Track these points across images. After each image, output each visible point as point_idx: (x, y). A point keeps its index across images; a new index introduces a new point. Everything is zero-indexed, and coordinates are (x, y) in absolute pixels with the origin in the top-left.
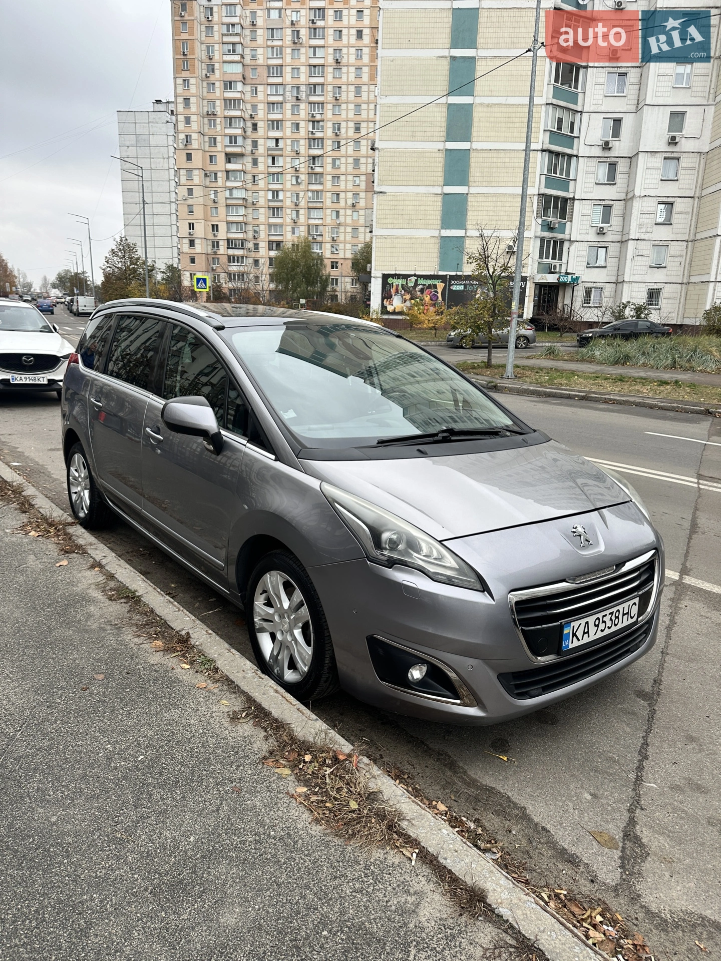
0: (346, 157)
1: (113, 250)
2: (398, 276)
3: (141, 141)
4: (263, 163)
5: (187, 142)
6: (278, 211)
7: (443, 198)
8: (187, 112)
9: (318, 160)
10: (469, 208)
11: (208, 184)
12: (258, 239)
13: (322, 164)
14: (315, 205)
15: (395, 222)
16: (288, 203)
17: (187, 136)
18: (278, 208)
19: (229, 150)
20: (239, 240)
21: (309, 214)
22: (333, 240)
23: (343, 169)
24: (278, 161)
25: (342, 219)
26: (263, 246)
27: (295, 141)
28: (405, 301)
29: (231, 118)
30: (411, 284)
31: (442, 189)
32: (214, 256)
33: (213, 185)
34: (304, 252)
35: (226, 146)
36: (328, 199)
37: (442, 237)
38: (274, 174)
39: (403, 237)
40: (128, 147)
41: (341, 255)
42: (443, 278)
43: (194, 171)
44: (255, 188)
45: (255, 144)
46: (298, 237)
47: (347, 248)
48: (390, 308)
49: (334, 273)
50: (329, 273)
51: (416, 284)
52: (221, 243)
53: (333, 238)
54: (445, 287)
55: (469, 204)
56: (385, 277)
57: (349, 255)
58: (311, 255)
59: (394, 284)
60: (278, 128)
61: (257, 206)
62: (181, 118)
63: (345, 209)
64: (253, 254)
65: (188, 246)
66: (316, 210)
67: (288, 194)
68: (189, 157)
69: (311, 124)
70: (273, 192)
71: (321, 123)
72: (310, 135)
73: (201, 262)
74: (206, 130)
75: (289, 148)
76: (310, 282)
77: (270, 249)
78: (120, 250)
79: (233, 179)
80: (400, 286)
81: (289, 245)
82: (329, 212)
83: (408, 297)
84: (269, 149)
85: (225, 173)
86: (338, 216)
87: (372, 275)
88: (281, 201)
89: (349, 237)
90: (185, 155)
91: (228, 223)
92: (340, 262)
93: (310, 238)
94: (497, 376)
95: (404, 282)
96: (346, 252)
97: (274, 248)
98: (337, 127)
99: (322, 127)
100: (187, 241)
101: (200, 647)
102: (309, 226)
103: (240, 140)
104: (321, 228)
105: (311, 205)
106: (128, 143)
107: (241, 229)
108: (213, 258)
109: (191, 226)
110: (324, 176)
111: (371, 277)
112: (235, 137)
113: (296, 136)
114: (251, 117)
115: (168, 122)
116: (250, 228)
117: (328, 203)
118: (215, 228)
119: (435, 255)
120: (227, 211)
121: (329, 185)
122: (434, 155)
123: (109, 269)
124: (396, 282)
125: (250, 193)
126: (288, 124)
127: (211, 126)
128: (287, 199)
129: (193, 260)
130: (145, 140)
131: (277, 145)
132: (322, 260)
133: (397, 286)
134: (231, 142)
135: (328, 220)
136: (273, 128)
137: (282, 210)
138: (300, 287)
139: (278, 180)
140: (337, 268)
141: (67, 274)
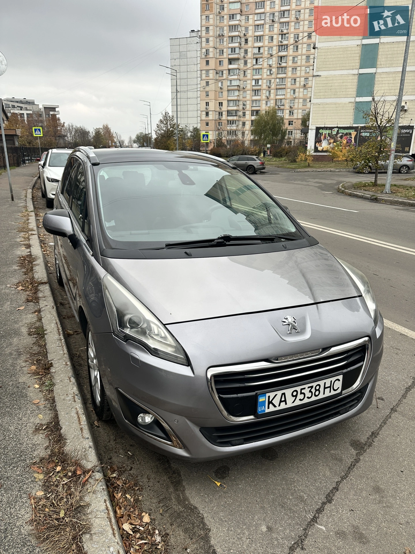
0: (302, 55)
1: (161, 120)
2: (326, 128)
3: (182, 55)
4: (251, 62)
5: (207, 53)
6: (258, 92)
7: (359, 77)
8: (207, 35)
9: (284, 59)
10: (376, 83)
11: (218, 78)
12: (246, 110)
13: (286, 61)
14: (280, 87)
15: (326, 94)
16: (264, 86)
17: (207, 50)
18: (258, 90)
19: (231, 56)
20: (234, 110)
21: (277, 92)
22: (291, 107)
23: (299, 63)
24: (259, 61)
25: (297, 94)
26: (248, 113)
27: (270, 48)
28: (330, 144)
29: (232, 37)
30: (334, 133)
31: (358, 71)
32: (219, 121)
33: (221, 78)
34: (272, 116)
35: (229, 54)
36: (289, 83)
37: (356, 102)
38: (256, 69)
39: (331, 104)
40: (175, 59)
41: (295, 116)
42: (356, 128)
43: (210, 71)
44: (245, 79)
45: (246, 52)
46: (269, 107)
47: (299, 112)
48: (320, 148)
49: (290, 128)
50: (287, 128)
51: (338, 133)
52: (224, 113)
53: (291, 106)
54: (357, 134)
55: (376, 79)
56: (318, 129)
57: (300, 117)
58: (276, 118)
59: (323, 133)
60: (260, 41)
61: (246, 89)
62: (204, 40)
63: (299, 88)
64: (242, 119)
65: (205, 116)
66: (281, 90)
67: (265, 81)
68: (207, 62)
69: (280, 36)
70: (256, 80)
71: (287, 35)
72: (280, 43)
73: (212, 125)
74: (218, 46)
75: (266, 53)
76: (275, 134)
77: (252, 115)
78: (165, 120)
79: (232, 74)
80: (327, 134)
81: (264, 112)
82: (289, 90)
83: (332, 141)
84: (254, 54)
85: (227, 71)
86: (294, 93)
87: (309, 128)
88: (260, 85)
89: (301, 106)
90: (205, 62)
91: (228, 101)
92: (294, 121)
93: (277, 107)
94: (379, 192)
95: (330, 131)
96: (298, 115)
97: (255, 114)
98: (297, 36)
99: (288, 37)
100: (204, 113)
101: (53, 374)
102: (276, 100)
103: (237, 50)
104: (283, 101)
105: (278, 87)
106: (175, 57)
107: (236, 104)
108: (219, 122)
109: (207, 104)
110: (287, 68)
111: (309, 129)
112: (235, 48)
113: (271, 44)
114: (245, 35)
115: (197, 43)
116: (241, 103)
117: (289, 85)
118: (221, 104)
119: (351, 114)
120: (228, 94)
121: (290, 74)
122: (354, 49)
123: (158, 131)
124: (324, 132)
125: (242, 82)
126: (267, 38)
127: (220, 43)
128: (264, 84)
129: (207, 124)
130: (184, 54)
131: (259, 51)
132: (283, 121)
133: (325, 134)
134: (232, 52)
135: (288, 96)
136: (257, 41)
137: (260, 91)
138: (268, 137)
139: (259, 73)
140: (292, 124)
141: (141, 135)
